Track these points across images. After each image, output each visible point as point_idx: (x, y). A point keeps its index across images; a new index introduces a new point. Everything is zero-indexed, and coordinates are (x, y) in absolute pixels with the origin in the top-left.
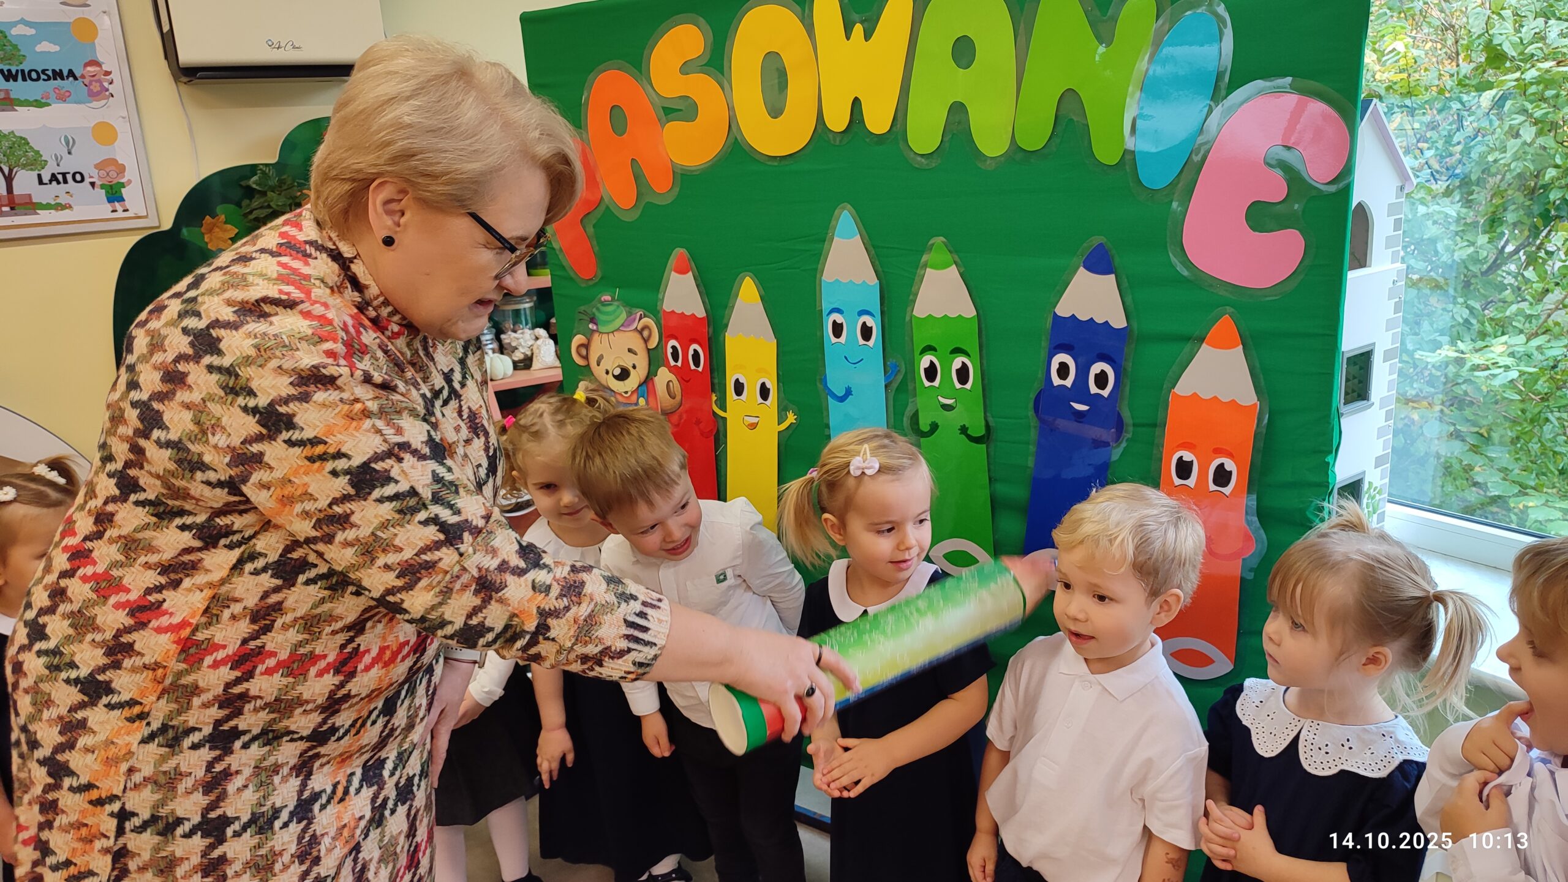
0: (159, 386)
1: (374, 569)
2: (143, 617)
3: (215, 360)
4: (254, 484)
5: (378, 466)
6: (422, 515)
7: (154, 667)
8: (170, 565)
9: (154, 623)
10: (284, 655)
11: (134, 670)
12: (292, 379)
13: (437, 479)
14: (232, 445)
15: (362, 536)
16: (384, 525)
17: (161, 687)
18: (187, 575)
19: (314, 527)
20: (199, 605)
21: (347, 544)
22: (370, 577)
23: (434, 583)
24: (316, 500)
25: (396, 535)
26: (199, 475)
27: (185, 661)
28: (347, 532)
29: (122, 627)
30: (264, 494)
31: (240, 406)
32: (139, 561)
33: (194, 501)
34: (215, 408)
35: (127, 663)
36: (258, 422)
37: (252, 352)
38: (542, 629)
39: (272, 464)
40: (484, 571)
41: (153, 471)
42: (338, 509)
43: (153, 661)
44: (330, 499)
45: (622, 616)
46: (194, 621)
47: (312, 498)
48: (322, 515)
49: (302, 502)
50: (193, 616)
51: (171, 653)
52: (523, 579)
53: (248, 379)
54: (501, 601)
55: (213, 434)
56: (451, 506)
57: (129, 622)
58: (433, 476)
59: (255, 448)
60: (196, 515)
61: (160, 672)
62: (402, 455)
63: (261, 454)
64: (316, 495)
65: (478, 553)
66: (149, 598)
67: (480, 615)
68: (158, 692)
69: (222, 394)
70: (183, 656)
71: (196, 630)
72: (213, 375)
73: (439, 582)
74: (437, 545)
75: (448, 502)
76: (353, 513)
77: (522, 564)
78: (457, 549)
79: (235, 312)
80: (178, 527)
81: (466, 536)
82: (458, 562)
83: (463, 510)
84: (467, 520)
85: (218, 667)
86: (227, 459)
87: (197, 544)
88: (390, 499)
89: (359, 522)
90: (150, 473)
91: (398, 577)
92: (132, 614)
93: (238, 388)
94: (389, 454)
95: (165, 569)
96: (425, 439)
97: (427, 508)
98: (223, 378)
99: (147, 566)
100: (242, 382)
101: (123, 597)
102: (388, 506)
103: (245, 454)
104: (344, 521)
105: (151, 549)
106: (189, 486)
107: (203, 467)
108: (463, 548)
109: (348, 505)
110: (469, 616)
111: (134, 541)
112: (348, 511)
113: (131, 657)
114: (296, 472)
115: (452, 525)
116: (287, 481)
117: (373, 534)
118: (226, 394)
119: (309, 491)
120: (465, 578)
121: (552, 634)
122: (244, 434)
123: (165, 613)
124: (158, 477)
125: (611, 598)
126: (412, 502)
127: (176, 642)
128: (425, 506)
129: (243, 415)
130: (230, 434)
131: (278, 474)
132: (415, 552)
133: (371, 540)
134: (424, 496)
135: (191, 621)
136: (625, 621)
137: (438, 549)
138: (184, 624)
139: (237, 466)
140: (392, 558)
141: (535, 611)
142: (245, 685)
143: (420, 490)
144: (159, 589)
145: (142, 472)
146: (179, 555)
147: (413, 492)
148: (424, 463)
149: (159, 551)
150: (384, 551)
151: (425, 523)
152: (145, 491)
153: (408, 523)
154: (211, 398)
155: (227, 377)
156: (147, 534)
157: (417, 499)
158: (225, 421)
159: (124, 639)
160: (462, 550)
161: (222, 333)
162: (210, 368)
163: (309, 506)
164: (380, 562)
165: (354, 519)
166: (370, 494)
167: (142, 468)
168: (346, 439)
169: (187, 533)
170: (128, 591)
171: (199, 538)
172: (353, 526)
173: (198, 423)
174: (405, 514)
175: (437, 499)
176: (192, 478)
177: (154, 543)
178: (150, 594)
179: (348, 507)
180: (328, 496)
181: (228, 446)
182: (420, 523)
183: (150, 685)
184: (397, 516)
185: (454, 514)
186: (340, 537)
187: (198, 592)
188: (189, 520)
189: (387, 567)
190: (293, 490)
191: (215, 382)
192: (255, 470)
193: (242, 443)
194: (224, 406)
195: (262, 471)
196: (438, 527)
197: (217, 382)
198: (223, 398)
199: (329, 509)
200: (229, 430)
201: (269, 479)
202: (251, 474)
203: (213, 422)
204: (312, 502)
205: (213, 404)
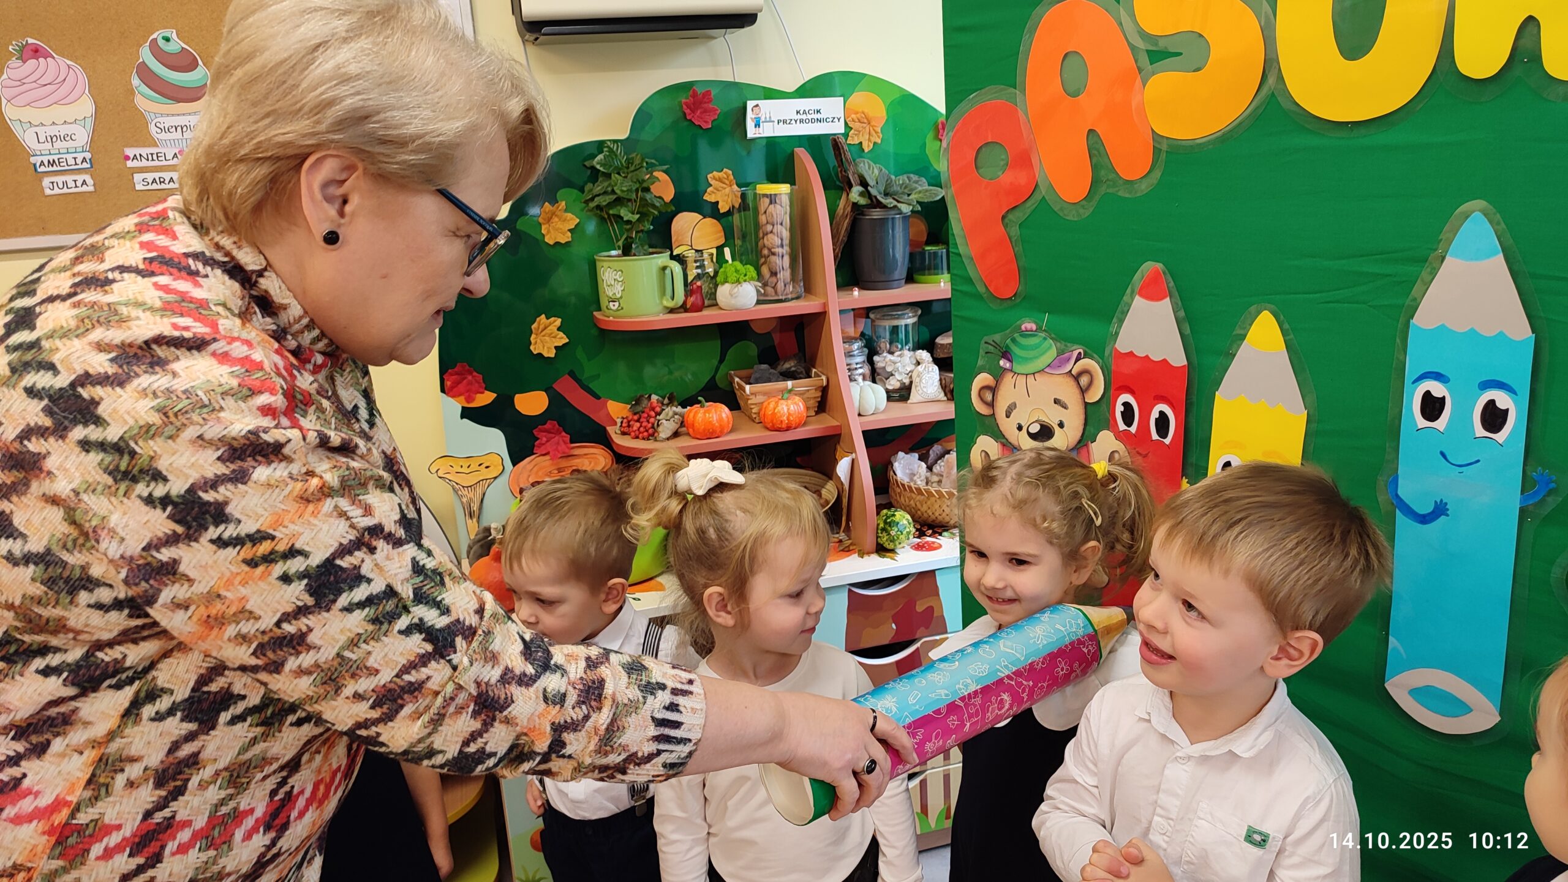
1: (341, 699)
3: (93, 433)
4: (165, 604)
5: (345, 563)
6: (403, 622)
7: (10, 873)
8: (29, 725)
9: (11, 809)
12: (219, 453)
13: (418, 569)
14: (128, 554)
15: (323, 660)
16: (353, 643)
18: (57, 735)
19: (254, 653)
20: (79, 774)
21: (301, 672)
22: (334, 709)
23: (421, 709)
24: (257, 618)
25: (369, 653)
26: (83, 597)
27: (61, 856)
28: (302, 656)
30: (180, 616)
31: (140, 497)
33: (70, 636)
34: (98, 504)
36: (169, 517)
37: (154, 418)
38: (557, 746)
39: (192, 574)
40: (484, 685)
42: (289, 628)
43: (9, 864)
44: (278, 615)
45: (649, 714)
46: (73, 799)
47: (252, 616)
48: (266, 638)
49: (237, 622)
50: (71, 792)
51: (40, 847)
52: (532, 689)
53: (151, 458)
54: (507, 721)
55: (99, 540)
56: (437, 604)
58: (413, 566)
59: (165, 554)
60: (65, 651)
62: (374, 543)
63: (175, 562)
64: (258, 612)
67: (480, 740)
69: (110, 481)
70: (58, 850)
71: (76, 810)
72: (92, 455)
73: (428, 708)
74: (424, 660)
75: (434, 600)
76: (310, 630)
77: (530, 670)
78: (449, 661)
79: (112, 360)
80: (38, 671)
81: (459, 640)
82: (451, 678)
83: (452, 608)
84: (458, 621)
86: (123, 574)
87: (70, 691)
88: (361, 605)
89: (318, 642)
91: (373, 707)
94: (358, 544)
95: (22, 733)
96: (397, 517)
97: (409, 612)
98: (108, 459)
100: (141, 461)
102: (359, 615)
103: (148, 564)
104: (298, 642)
106: (65, 614)
107: (88, 583)
108: (455, 658)
109: (304, 620)
110: (466, 743)
112: (304, 629)
114: (229, 583)
115: (441, 630)
116: (214, 596)
117: (338, 655)
118: (116, 481)
119: (248, 607)
120: (460, 697)
121: (568, 751)
122: (147, 535)
123: (28, 793)
124: (10, 607)
125: (634, 693)
126: (390, 606)
127: (47, 832)
128: (406, 609)
129: (147, 508)
130: (123, 539)
131: (201, 588)
132: (394, 673)
133: (335, 663)
134: (404, 596)
135: (69, 799)
136: (653, 718)
137: (425, 665)
138: (58, 804)
139: (138, 581)
140: (365, 684)
141: (548, 728)
142: (150, 873)
143: (399, 588)
144: (15, 760)
146: (43, 709)
147: (390, 592)
148: (401, 549)
149: (9, 710)
150: (353, 676)
151: (407, 632)
153: (385, 635)
154: (91, 489)
155: (117, 457)
157: (395, 601)
158: (114, 520)
160: (455, 661)
161: (99, 391)
162: (86, 445)
163: (247, 627)
164: (348, 691)
165: (312, 638)
166: (334, 601)
168: (301, 530)
169: (52, 677)
172: (309, 648)
173: (73, 525)
174: (381, 623)
175: (420, 597)
176: (71, 602)
179: (303, 623)
180: (275, 613)
181: (122, 557)
182: (400, 632)
184: (371, 628)
185: (442, 614)
186: (292, 664)
187: (76, 755)
188: (54, 660)
189: (358, 697)
190: (224, 608)
191: (95, 464)
192: (166, 585)
193: (144, 549)
194: (113, 499)
195: (177, 585)
196: (423, 635)
197: (99, 464)
198: (110, 487)
199: (276, 630)
200: (122, 534)
201: (188, 595)
202: (160, 591)
203: (94, 523)
204: (252, 621)
205: (92, 497)
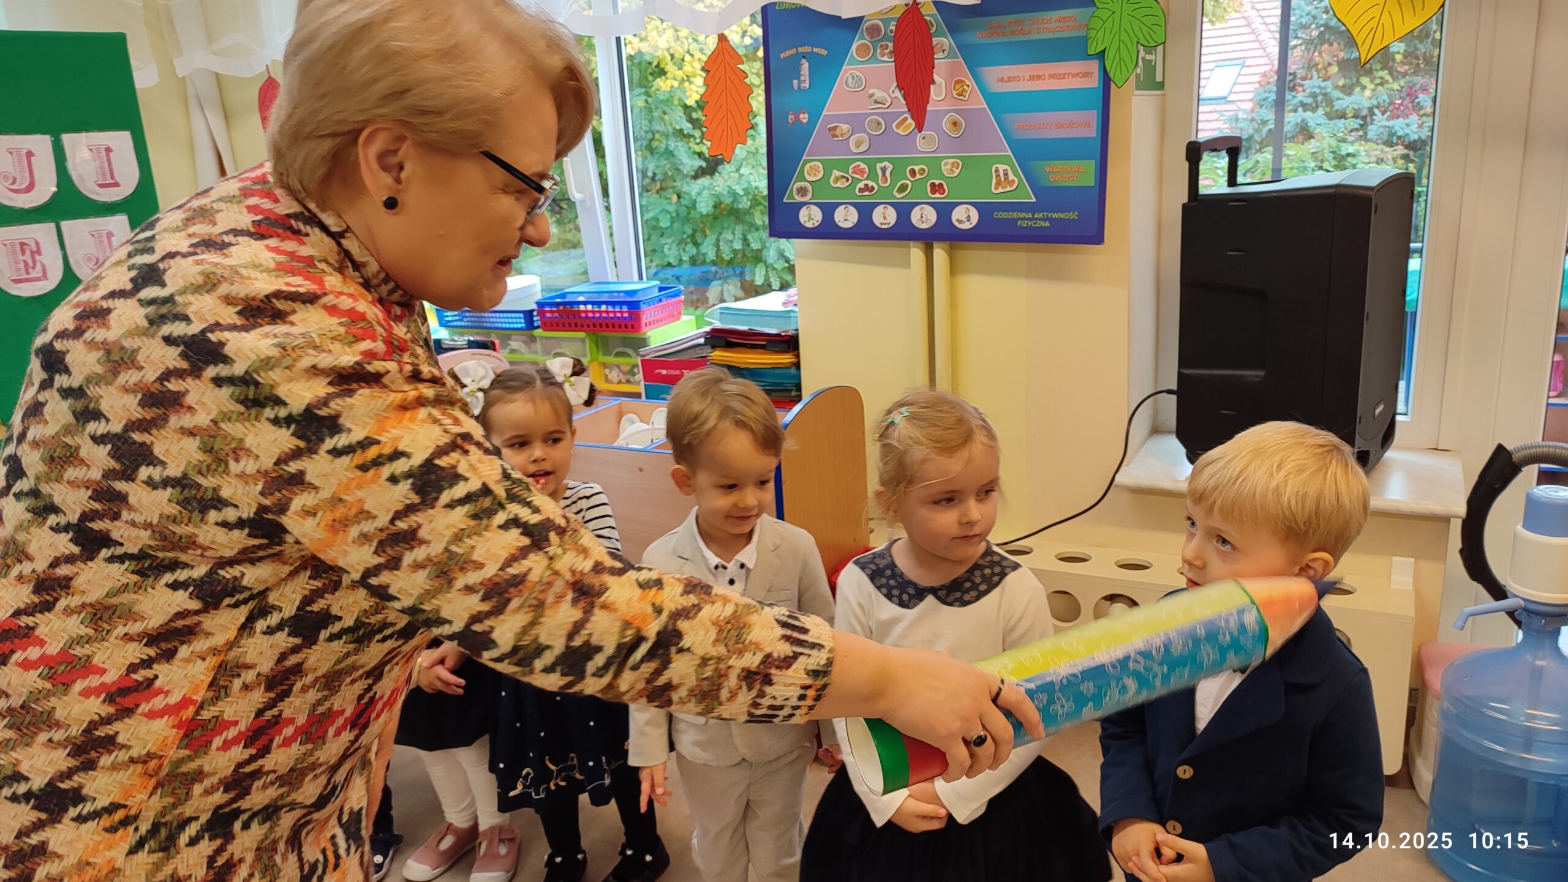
0: (137, 413)
1: (453, 592)
2: (127, 702)
3: (223, 371)
4: (295, 513)
5: (443, 462)
6: (501, 518)
7: (144, 760)
8: (159, 634)
9: (144, 707)
10: (301, 720)
11: (114, 767)
12: (329, 379)
13: (506, 476)
14: (263, 468)
15: (433, 554)
16: (459, 537)
17: (153, 781)
18: (183, 643)
19: (375, 552)
20: (202, 677)
21: (417, 566)
22: (450, 602)
24: (375, 518)
25: (473, 547)
26: (213, 516)
27: (186, 747)
28: (416, 550)
29: (96, 718)
30: (310, 522)
31: (268, 419)
32: (115, 633)
33: (199, 552)
34: (234, 429)
35: (106, 760)
36: (293, 434)
37: (275, 352)
38: (673, 638)
39: (317, 483)
40: (578, 574)
41: (139, 519)
42: (402, 525)
43: (144, 752)
44: (392, 514)
46: (198, 698)
47: (370, 516)
48: (384, 536)
49: (359, 523)
50: (196, 690)
51: (171, 739)
52: (624, 578)
53: (272, 387)
54: (604, 607)
55: (237, 460)
56: (528, 504)
57: (108, 710)
58: (501, 473)
59: (293, 467)
60: (192, 567)
61: (153, 764)
62: (466, 447)
63: (302, 473)
64: (375, 512)
65: (569, 553)
66: (135, 676)
67: (584, 632)
68: (150, 788)
70: (185, 742)
71: (201, 707)
72: (224, 389)
74: (523, 553)
75: (524, 500)
76: (420, 526)
77: (618, 565)
78: (546, 552)
79: (238, 312)
80: (167, 585)
81: (553, 536)
82: (549, 567)
83: (539, 508)
84: (548, 519)
85: (229, 748)
86: (260, 487)
87: (195, 605)
88: (462, 502)
89: (428, 537)
90: (133, 524)
91: (483, 600)
92: (110, 699)
93: (262, 399)
94: (453, 447)
95: (152, 639)
97: (504, 509)
98: (238, 390)
99: (128, 638)
100: (266, 391)
101: (94, 681)
102: (460, 512)
103: (280, 476)
104: (411, 538)
105: (130, 615)
106: (196, 531)
107: (218, 502)
108: (551, 551)
109: (414, 517)
110: (570, 638)
111: (107, 608)
112: (415, 525)
113: (110, 752)
114: (347, 488)
115: (535, 526)
116: (336, 501)
117: (447, 550)
118: (247, 408)
119: (366, 508)
120: (559, 586)
121: (686, 643)
122: (276, 452)
123: (161, 691)
124: (148, 526)
126: (486, 503)
127: (178, 726)
128: (501, 507)
129: (274, 428)
130: (257, 457)
131: (325, 494)
132: (498, 567)
133: (445, 557)
134: (498, 494)
135: (194, 698)
137: (525, 558)
138: (185, 702)
139: (272, 494)
140: (473, 578)
141: (650, 610)
142: (260, 762)
143: (493, 487)
144: (147, 663)
145: (116, 523)
146: (171, 620)
147: (486, 490)
148: (490, 457)
149: (143, 618)
150: (462, 569)
151: (505, 526)
152: (122, 545)
153: (486, 529)
154: (225, 417)
155: (244, 388)
156: (126, 598)
157: (491, 498)
158: (249, 442)
159: (100, 733)
160: (551, 554)
161: (227, 335)
162: (218, 381)
163: (367, 527)
164: (459, 584)
165: (422, 533)
166: (437, 499)
167: (116, 517)
168: (402, 434)
169: (181, 592)
170: (103, 671)
171: (198, 598)
172: (422, 542)
173: (210, 451)
174: (481, 519)
175: (512, 497)
176: (202, 520)
177: (136, 609)
178: (135, 672)
179: (413, 519)
180: (389, 510)
181: (258, 472)
182: (500, 527)
183: (137, 781)
184: (472, 523)
185: (534, 512)
186: (408, 558)
187: (199, 662)
188: (182, 575)
189: (469, 589)
190: (345, 510)
191: (227, 396)
192: (296, 494)
193: (276, 464)
194: (247, 424)
195: (305, 494)
196: (520, 530)
197: (231, 396)
198: (242, 414)
199: (391, 527)
200: (256, 452)
201: (316, 502)
202: (291, 499)
203: (233, 445)
204: (370, 521)
205: (229, 424)
